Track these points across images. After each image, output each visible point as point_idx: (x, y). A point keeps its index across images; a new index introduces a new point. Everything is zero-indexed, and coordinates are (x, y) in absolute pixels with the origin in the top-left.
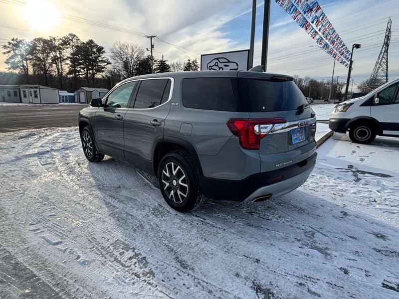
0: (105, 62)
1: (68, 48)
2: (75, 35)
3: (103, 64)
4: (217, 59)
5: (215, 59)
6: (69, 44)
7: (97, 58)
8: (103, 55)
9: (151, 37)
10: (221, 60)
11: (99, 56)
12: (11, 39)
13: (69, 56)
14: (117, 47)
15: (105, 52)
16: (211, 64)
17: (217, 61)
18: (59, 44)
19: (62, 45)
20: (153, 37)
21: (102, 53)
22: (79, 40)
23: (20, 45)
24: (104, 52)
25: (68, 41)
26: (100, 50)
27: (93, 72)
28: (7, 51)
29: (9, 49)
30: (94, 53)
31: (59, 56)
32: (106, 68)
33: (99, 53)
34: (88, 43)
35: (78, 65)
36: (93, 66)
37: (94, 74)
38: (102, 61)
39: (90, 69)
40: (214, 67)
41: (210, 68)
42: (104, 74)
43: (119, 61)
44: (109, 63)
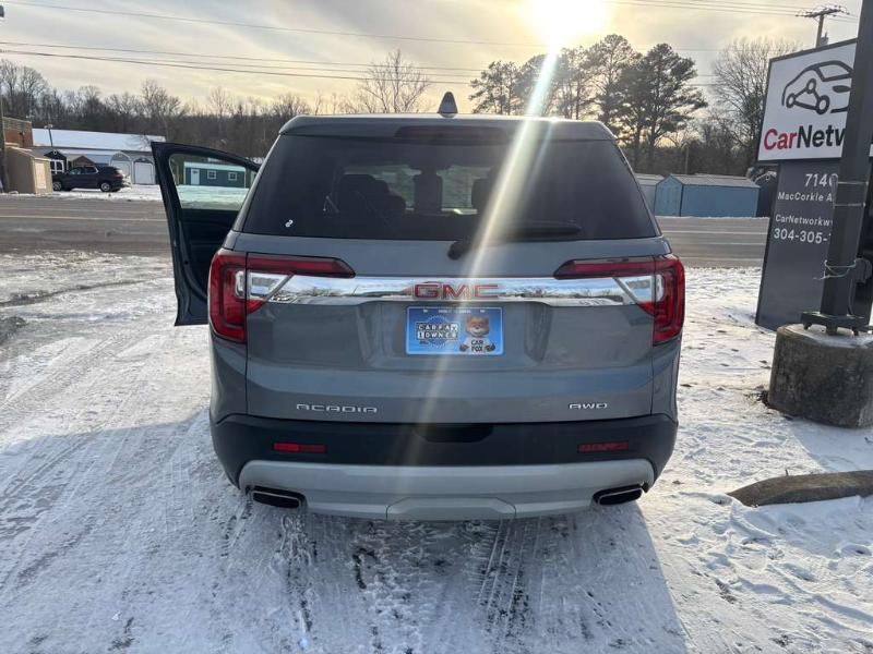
0: (690, 102)
1: (598, 74)
2: (621, 38)
3: (681, 110)
4: (816, 68)
5: (807, 70)
6: (604, 63)
7: (670, 92)
8: (686, 84)
9: (822, 15)
10: (827, 71)
11: (677, 87)
12: (487, 66)
13: (601, 93)
14: (732, 55)
15: (696, 75)
16: (795, 89)
17: (812, 74)
18: (581, 66)
19: (585, 66)
20: (831, 11)
21: (688, 77)
22: (628, 48)
23: (504, 76)
24: (692, 75)
25: (602, 55)
26: (684, 69)
27: (653, 130)
28: (478, 91)
29: (481, 88)
30: (665, 80)
31: (575, 93)
32: (689, 119)
33: (679, 79)
34: (652, 55)
35: (618, 115)
36: (655, 115)
37: (654, 136)
38: (682, 99)
39: (647, 124)
40: (803, 99)
41: (791, 101)
42: (680, 136)
43: (732, 95)
44: (702, 104)
